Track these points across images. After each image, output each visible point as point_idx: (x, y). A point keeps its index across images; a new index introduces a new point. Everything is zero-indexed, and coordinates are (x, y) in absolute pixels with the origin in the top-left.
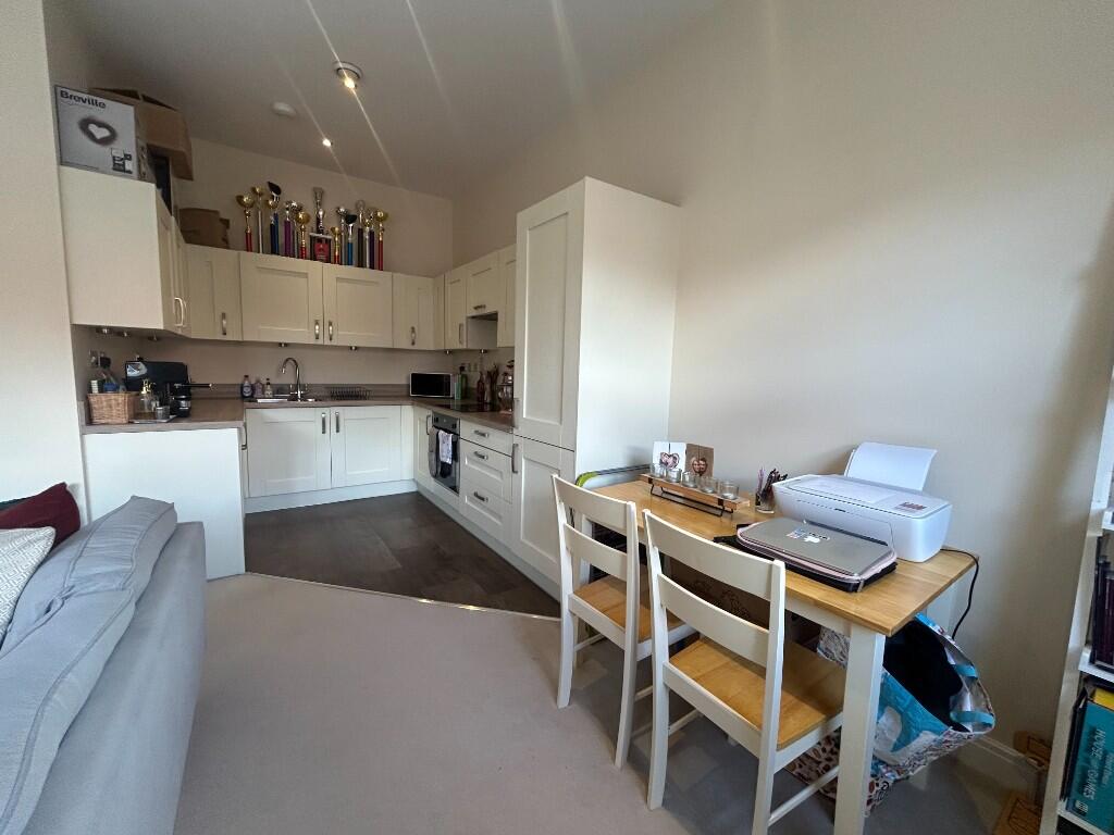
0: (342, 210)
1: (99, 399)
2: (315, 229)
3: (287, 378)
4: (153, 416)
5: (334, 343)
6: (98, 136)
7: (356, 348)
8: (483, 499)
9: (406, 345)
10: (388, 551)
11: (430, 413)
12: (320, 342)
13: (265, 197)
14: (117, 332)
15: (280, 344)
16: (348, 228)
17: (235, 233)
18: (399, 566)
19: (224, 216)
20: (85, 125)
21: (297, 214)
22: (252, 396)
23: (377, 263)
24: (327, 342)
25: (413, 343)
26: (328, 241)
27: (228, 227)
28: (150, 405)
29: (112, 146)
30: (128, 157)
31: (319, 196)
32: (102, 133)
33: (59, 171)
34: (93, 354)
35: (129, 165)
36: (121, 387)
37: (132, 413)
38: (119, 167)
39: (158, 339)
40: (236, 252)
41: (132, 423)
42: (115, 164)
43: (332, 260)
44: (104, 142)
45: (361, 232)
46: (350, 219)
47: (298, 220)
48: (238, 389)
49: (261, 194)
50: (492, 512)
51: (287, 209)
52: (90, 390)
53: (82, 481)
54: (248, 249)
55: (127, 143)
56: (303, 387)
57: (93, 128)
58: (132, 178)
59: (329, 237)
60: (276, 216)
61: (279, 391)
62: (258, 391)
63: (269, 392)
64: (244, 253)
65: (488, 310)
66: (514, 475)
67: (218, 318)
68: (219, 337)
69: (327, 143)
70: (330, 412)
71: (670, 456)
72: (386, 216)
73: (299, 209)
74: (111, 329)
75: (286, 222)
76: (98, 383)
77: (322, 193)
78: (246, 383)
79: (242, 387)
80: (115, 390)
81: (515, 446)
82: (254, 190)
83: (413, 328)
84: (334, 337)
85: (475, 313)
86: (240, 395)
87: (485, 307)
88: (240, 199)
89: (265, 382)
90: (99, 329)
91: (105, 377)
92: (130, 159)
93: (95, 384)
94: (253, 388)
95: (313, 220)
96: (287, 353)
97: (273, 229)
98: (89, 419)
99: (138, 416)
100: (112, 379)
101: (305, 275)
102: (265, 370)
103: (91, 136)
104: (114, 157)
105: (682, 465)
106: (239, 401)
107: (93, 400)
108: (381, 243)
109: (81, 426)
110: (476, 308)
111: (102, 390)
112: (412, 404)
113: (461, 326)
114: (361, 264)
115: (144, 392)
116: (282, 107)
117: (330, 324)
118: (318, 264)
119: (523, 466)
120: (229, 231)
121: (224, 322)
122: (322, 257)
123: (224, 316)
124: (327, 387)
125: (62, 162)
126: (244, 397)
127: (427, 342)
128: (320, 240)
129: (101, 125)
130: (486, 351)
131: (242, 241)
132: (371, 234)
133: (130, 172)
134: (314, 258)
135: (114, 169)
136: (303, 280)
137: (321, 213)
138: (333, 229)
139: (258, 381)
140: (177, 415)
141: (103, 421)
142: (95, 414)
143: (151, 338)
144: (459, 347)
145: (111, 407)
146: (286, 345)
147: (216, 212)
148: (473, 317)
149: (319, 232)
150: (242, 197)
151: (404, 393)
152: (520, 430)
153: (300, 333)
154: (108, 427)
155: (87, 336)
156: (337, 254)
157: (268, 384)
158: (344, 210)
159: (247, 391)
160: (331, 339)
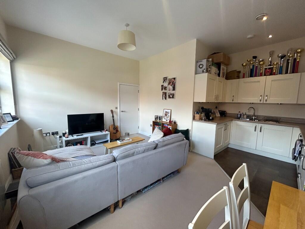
1: (196, 115)
2: (267, 65)
3: (251, 113)
6: (201, 67)
7: (280, 104)
12: (262, 102)
15: (250, 103)
23: (295, 70)
24: (265, 102)
26: (271, 68)
27: (240, 73)
33: (195, 76)
35: (205, 71)
37: (200, 118)
43: (272, 74)
45: (288, 60)
46: (283, 57)
48: (236, 115)
51: (257, 62)
53: (191, 129)
54: (243, 78)
59: (273, 66)
60: (253, 66)
61: (248, 117)
63: (245, 117)
67: (232, 96)
68: (232, 102)
69: (270, 36)
70: (259, 126)
77: (273, 52)
78: (239, 114)
80: (199, 114)
82: (247, 60)
84: (268, 100)
86: (236, 117)
88: (243, 64)
93: (196, 112)
94: (241, 115)
97: (252, 70)
102: (245, 110)
109: (192, 120)
114: (287, 72)
115: (202, 114)
116: (249, 36)
117: (266, 96)
121: (233, 98)
122: (269, 74)
125: (196, 74)
129: (201, 65)
132: (294, 59)
134: (265, 75)
136: (258, 83)
137: (270, 59)
138: (274, 64)
139: (243, 113)
141: (196, 119)
147: (236, 70)
149: (269, 66)
155: (195, 104)
156: (274, 72)
157: (245, 114)
158: (280, 55)
159: (239, 116)
160: (266, 101)
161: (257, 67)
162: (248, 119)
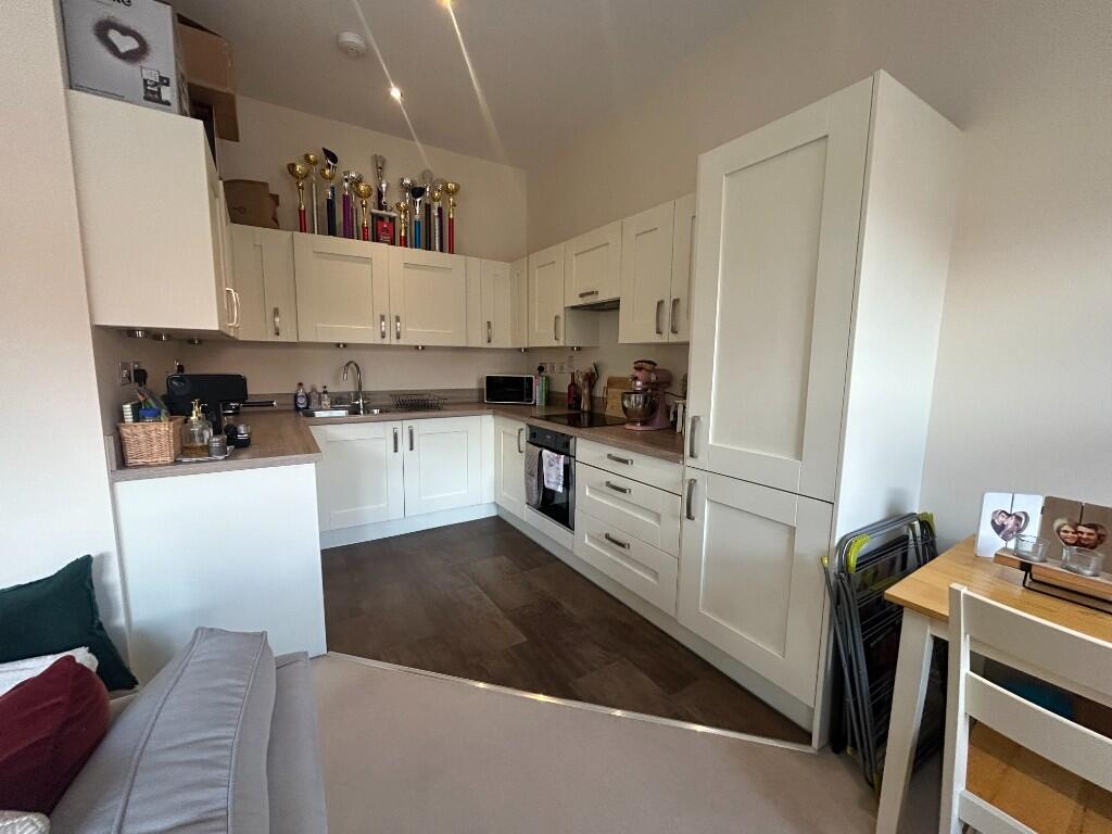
0: (407, 181)
1: (133, 431)
2: (376, 205)
3: (347, 386)
4: (206, 450)
5: (402, 342)
6: (122, 50)
7: (423, 347)
8: (623, 545)
9: (480, 342)
10: (499, 612)
11: (524, 426)
12: (386, 341)
13: (318, 167)
14: (153, 335)
15: (339, 344)
16: (414, 203)
17: (286, 211)
18: (525, 639)
19: (273, 190)
20: (103, 29)
21: (357, 186)
22: (307, 408)
23: (448, 246)
24: (394, 342)
25: (489, 341)
26: (392, 219)
27: (277, 204)
28: (201, 435)
29: (144, 64)
30: (164, 81)
31: (380, 167)
32: (127, 44)
33: (67, 96)
34: (125, 366)
35: (167, 93)
36: (163, 411)
37: (179, 445)
38: (152, 96)
39: (200, 342)
40: (289, 233)
41: (181, 462)
42: (146, 91)
43: (397, 240)
44: (132, 57)
45: (428, 208)
46: (417, 192)
47: (359, 194)
48: (292, 402)
49: (315, 163)
50: (637, 563)
51: (347, 180)
52: (122, 419)
53: (113, 549)
54: (303, 229)
55: (163, 60)
56: (366, 396)
57: (114, 35)
58: (170, 111)
59: (394, 215)
60: (333, 189)
61: (337, 401)
62: (314, 400)
63: (326, 402)
64: (297, 234)
65: (603, 297)
66: (687, 522)
67: (270, 313)
68: (271, 338)
70: (403, 426)
71: (1009, 515)
72: (458, 188)
73: (358, 181)
74: (147, 331)
75: (344, 196)
76: (133, 407)
77: (384, 162)
78: (301, 393)
79: (296, 397)
80: (156, 416)
81: (692, 483)
82: (307, 157)
83: (489, 323)
84: (402, 335)
85: (580, 302)
86: (293, 407)
87: (597, 292)
88: (292, 167)
89: (321, 390)
90: (131, 332)
91: (142, 399)
92: (167, 84)
93: (127, 408)
94: (308, 397)
95: (374, 194)
96: (348, 356)
97: (331, 204)
98: (122, 461)
99: (187, 452)
100: (150, 401)
101: (368, 260)
102: (322, 377)
103: (113, 49)
104: (145, 81)
105: (1032, 531)
106: (293, 414)
107: (125, 431)
108: (451, 221)
109: (111, 472)
110: (582, 296)
111: (137, 418)
112: (494, 414)
113: (557, 318)
114: (429, 247)
115: (194, 418)
116: (350, 38)
117: (398, 319)
118: (383, 247)
119: (705, 511)
120: (278, 209)
121: (277, 320)
122: (388, 238)
123: (276, 312)
124: (393, 394)
125: (71, 84)
126: (297, 409)
127: (504, 340)
128: (381, 218)
129: (125, 31)
130: (579, 349)
131: (294, 219)
132: (440, 210)
133: (168, 103)
134: (376, 239)
135: (146, 98)
136: (368, 266)
137: (384, 185)
138: (398, 205)
139: (314, 390)
140: (236, 446)
141: (140, 462)
142: (130, 452)
143: (191, 341)
144: (554, 344)
145: (151, 440)
146: (345, 345)
147: (265, 185)
148: (574, 308)
149: (381, 207)
150: (294, 165)
151: (476, 400)
152: (702, 460)
153: (361, 331)
154: (148, 469)
155: (115, 341)
156: (403, 234)
157: (325, 392)
158: (409, 182)
159: (302, 402)
160: (398, 338)
161: (346, 200)
162: (343, 413)
